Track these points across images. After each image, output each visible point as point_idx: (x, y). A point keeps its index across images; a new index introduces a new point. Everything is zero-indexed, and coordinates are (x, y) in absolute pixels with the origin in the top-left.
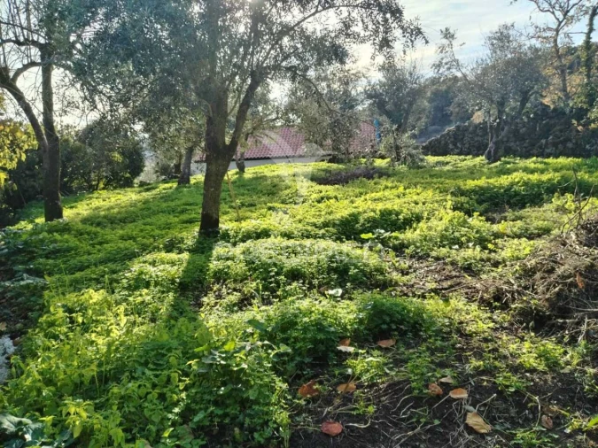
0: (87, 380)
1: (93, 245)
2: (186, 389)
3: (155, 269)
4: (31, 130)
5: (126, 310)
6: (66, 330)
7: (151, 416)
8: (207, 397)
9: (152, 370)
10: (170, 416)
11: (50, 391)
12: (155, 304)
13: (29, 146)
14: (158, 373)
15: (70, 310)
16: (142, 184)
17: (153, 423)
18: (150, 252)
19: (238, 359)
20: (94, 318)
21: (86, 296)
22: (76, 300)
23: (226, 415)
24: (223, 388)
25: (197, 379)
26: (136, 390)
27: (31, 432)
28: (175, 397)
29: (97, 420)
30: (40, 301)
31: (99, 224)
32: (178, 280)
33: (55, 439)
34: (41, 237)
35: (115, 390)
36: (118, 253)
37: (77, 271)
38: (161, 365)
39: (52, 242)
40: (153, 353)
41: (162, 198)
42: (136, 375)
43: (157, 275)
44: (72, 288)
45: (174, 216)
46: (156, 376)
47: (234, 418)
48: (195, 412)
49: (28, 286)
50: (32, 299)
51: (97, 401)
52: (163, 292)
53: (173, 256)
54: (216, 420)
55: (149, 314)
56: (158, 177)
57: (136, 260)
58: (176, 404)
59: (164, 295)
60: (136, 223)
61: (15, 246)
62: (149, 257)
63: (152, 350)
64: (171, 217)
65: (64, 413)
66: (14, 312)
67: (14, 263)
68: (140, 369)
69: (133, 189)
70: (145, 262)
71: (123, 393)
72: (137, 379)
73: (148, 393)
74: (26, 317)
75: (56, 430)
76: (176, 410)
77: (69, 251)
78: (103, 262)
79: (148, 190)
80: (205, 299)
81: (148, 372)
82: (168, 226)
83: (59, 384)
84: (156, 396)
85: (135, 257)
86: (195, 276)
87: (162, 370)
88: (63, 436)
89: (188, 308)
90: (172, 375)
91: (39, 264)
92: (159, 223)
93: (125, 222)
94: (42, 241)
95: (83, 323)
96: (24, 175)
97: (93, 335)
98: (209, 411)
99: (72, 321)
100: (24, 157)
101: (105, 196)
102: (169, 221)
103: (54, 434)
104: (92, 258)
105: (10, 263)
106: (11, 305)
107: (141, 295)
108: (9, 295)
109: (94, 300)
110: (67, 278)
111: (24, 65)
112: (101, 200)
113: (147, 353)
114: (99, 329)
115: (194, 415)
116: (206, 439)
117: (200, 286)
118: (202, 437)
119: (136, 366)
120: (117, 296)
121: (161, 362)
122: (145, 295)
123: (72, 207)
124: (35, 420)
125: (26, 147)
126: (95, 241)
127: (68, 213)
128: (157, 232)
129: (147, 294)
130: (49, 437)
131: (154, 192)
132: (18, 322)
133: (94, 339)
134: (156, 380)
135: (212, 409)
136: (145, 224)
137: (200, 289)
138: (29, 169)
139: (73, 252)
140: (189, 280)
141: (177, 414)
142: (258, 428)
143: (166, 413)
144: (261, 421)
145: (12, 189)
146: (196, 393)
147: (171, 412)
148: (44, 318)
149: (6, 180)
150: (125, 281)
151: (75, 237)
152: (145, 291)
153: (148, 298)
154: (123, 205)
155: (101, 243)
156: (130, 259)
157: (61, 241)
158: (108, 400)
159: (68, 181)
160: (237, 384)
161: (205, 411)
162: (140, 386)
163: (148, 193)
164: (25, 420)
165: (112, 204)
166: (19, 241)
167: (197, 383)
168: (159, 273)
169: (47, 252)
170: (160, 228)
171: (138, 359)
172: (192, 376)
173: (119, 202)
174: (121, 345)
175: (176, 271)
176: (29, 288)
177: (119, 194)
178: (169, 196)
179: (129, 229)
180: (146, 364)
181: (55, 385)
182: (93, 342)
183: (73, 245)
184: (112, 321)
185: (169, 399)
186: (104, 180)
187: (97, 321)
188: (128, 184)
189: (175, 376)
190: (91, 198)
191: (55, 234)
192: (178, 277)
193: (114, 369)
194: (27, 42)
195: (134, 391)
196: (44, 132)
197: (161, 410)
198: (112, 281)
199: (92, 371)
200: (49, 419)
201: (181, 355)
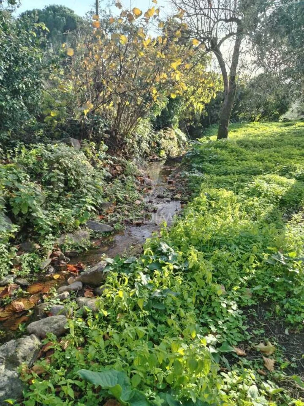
0: (205, 240)
1: (237, 160)
2: (256, 268)
3: (268, 185)
4: (222, 79)
5: (241, 207)
6: (205, 209)
7: (231, 274)
8: (266, 279)
9: (240, 249)
10: (241, 279)
11: (186, 239)
12: (260, 209)
13: (219, 89)
14: (243, 252)
15: (210, 198)
16: (285, 120)
17: (230, 279)
18: (270, 173)
19: (295, 265)
20: (221, 207)
21: (221, 192)
22: (215, 193)
23: (275, 295)
24: (278, 278)
25: (265, 265)
26: (227, 257)
27: (172, 256)
28: (248, 270)
29: (202, 265)
30: (199, 188)
31: (246, 146)
32: (280, 197)
33: (181, 264)
34: (210, 149)
35: (217, 252)
36: (249, 169)
37: (223, 175)
38: (247, 248)
39: (215, 154)
40: (245, 239)
41: (295, 133)
42: (230, 249)
43: (267, 190)
44: (216, 185)
45: (297, 149)
46: (242, 254)
47: (280, 299)
48: (257, 284)
49: (195, 177)
50: (196, 185)
51: (206, 254)
52: (268, 203)
53: (284, 179)
54: (268, 295)
55: (253, 215)
56: (298, 115)
57: (259, 176)
58: (247, 275)
59: (268, 205)
60: (269, 150)
61: (196, 152)
62: (267, 176)
63: (245, 238)
64: (295, 149)
65: (188, 253)
66: (186, 190)
67: (193, 162)
68: (234, 246)
69: (277, 124)
70: (264, 179)
71: (219, 255)
72: (230, 251)
73: (233, 261)
74: (190, 194)
75: (183, 260)
76: (246, 278)
77: (222, 161)
78: (239, 173)
79: (287, 125)
80: (295, 216)
81: (238, 250)
82: (290, 156)
83: (191, 237)
84: (237, 265)
85: (259, 174)
86: (294, 197)
87: (246, 252)
88: (185, 264)
89: (281, 218)
90: (251, 257)
91: (205, 166)
92: (284, 152)
93: (263, 147)
94: (210, 152)
95: (215, 207)
96: (213, 107)
97: (218, 216)
98: (265, 287)
99: (210, 205)
100: (215, 96)
101: (257, 126)
102: (292, 152)
103: (181, 262)
104: (234, 169)
105: (191, 161)
106: (186, 185)
107: (253, 200)
108: (186, 180)
109: (225, 196)
110: (216, 178)
111: (226, 35)
112: (254, 129)
113: (241, 238)
114: (221, 214)
115: (256, 286)
116: (258, 302)
117: (295, 205)
118: (256, 300)
119: (233, 243)
120: (239, 197)
121: (247, 247)
122: (255, 201)
123: (235, 131)
124: (175, 251)
125: (217, 90)
126: (240, 158)
127: (231, 135)
128: (281, 159)
129: (257, 201)
130: (179, 262)
131: (291, 128)
132: (186, 196)
133: (217, 219)
134: (240, 256)
135: (267, 287)
136: (275, 152)
137: (294, 207)
138: (217, 103)
139: (224, 162)
140: (288, 199)
141: (245, 280)
142: (293, 313)
143: (239, 277)
144: (296, 310)
145: (205, 116)
146: (261, 273)
147: (242, 278)
148: (197, 198)
149: (203, 110)
150: (247, 188)
151: (229, 153)
152: (256, 199)
153: (256, 204)
154: (266, 134)
155: (242, 160)
156: (255, 175)
157: (220, 154)
158: (212, 255)
159: (237, 113)
160: (289, 280)
161: (263, 287)
162: (230, 255)
163: (287, 128)
164: (171, 249)
165: (259, 133)
166: (199, 150)
167: (265, 268)
168: (269, 189)
169: (211, 159)
170: (284, 156)
171: (235, 240)
172: (262, 263)
173: (264, 132)
174: (228, 228)
175: (281, 191)
176: (196, 178)
177: (266, 126)
178: (301, 133)
179: (264, 153)
180: (238, 244)
181: (189, 237)
182: (216, 220)
183: (226, 158)
184: (230, 212)
185: (244, 270)
186: (260, 114)
187: (221, 209)
188: (275, 119)
189: (252, 258)
190: (248, 126)
191: (218, 149)
192: (282, 195)
193: (220, 240)
194: (232, 20)
195: (226, 257)
196: (228, 81)
197: (237, 274)
198: (239, 187)
199: (209, 237)
200: (181, 253)
201: (261, 247)
